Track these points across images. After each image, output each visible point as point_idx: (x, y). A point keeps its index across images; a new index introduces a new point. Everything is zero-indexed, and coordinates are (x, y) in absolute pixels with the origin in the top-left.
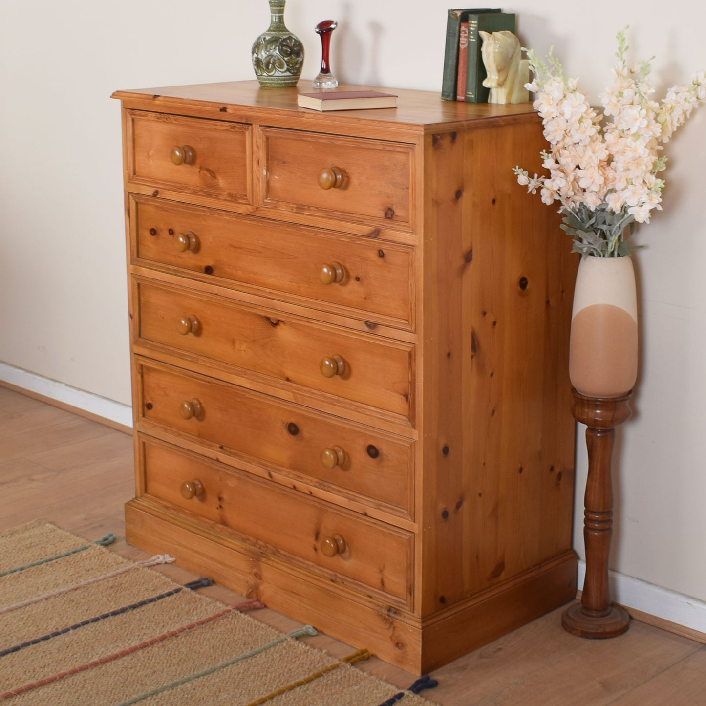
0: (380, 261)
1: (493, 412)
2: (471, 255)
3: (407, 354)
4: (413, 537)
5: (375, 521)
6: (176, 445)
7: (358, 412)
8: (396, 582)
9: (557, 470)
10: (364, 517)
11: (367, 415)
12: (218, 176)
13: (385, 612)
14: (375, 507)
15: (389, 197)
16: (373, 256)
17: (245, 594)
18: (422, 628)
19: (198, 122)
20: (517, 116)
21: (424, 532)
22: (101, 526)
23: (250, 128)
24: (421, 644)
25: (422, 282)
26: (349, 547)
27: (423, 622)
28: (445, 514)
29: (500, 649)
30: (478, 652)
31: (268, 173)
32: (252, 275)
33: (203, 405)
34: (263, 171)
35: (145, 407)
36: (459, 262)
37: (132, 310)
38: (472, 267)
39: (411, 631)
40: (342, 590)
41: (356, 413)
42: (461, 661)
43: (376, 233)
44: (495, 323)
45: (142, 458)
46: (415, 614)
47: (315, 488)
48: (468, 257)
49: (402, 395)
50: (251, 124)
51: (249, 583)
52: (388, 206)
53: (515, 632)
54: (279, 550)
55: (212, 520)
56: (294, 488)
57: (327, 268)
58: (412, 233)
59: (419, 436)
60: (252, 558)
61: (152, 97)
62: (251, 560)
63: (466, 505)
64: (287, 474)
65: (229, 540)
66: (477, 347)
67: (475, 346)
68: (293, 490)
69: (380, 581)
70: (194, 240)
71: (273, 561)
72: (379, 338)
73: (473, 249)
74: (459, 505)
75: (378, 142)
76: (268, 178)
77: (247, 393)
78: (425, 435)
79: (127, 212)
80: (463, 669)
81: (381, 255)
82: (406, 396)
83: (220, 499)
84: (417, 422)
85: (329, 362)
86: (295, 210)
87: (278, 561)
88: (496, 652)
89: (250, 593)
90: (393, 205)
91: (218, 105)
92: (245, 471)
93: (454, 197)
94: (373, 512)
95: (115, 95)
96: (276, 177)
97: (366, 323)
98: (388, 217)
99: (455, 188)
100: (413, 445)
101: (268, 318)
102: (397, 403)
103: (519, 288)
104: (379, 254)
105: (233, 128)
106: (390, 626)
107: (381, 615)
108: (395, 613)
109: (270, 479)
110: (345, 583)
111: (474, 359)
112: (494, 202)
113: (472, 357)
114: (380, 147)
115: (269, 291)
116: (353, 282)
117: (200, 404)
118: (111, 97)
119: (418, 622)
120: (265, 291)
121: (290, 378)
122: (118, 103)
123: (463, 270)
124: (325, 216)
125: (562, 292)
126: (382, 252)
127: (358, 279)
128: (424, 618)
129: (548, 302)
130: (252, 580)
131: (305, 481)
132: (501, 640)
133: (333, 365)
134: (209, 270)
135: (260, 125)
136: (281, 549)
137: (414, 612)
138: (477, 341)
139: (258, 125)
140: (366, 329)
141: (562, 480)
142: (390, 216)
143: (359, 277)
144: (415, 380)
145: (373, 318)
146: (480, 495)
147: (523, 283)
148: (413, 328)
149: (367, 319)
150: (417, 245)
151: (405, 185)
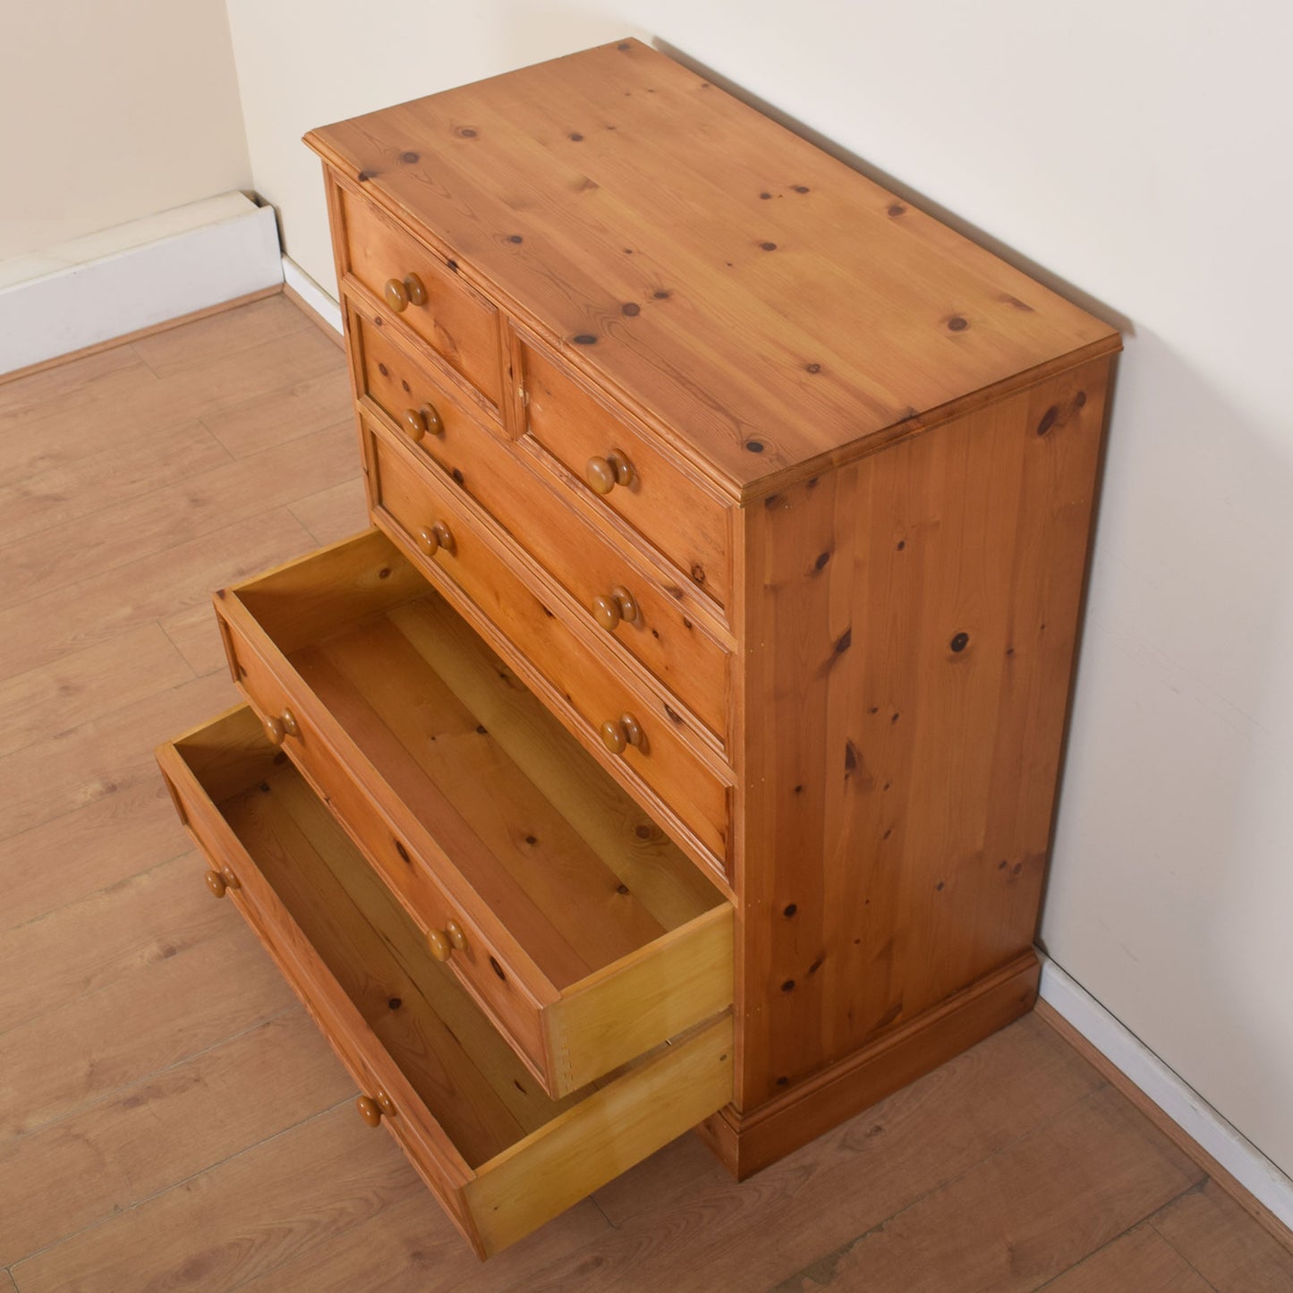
0: (686, 632)
1: (889, 832)
2: (849, 640)
3: (724, 789)
9: (1013, 863)
12: (459, 349)
15: (697, 549)
16: (677, 620)
18: (741, 1132)
21: (747, 1020)
27: (743, 1120)
28: (789, 986)
30: (839, 1132)
31: (527, 394)
34: (519, 389)
36: (827, 653)
37: (367, 467)
38: (850, 652)
43: (679, 592)
44: (895, 717)
48: (843, 644)
49: (717, 830)
52: (697, 560)
59: (740, 906)
63: (829, 965)
66: (857, 760)
67: (852, 759)
70: (436, 422)
72: (685, 740)
73: (853, 630)
74: (814, 968)
76: (527, 402)
78: (749, 904)
82: (722, 835)
86: (564, 480)
90: (702, 564)
91: (445, 250)
93: (814, 567)
95: (311, 138)
97: (667, 707)
98: (696, 577)
99: (815, 555)
101: (539, 602)
102: (711, 836)
103: (951, 652)
104: (685, 621)
105: (473, 294)
111: (850, 778)
112: (901, 546)
113: (846, 777)
118: (305, 139)
119: (737, 1120)
121: (572, 699)
123: (829, 666)
125: (1043, 627)
127: (655, 633)
128: (748, 1112)
129: (1010, 652)
132: (886, 1104)
133: (618, 736)
134: (457, 478)
138: (859, 754)
140: (666, 714)
141: (1021, 873)
142: (700, 580)
143: (658, 632)
145: (677, 706)
146: (857, 941)
147: (959, 643)
148: (732, 762)
149: (668, 702)
150: (736, 653)
151: (719, 547)
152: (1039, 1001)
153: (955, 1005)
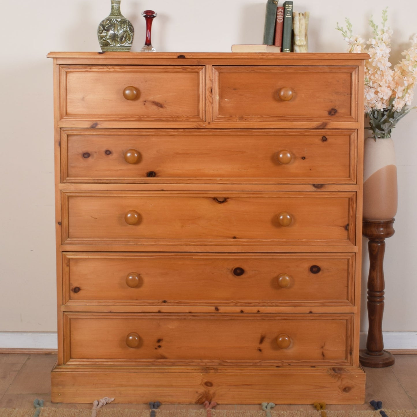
0: (322, 144)
3: (347, 199)
4: (353, 316)
5: (320, 315)
6: (110, 312)
7: (305, 245)
8: (335, 351)
10: (311, 314)
11: (313, 245)
12: (165, 106)
13: (331, 372)
14: (321, 305)
15: (332, 102)
16: (317, 140)
17: (195, 401)
18: (365, 372)
19: (148, 68)
23: (203, 68)
24: (365, 383)
26: (293, 340)
27: (363, 369)
31: (221, 98)
34: (216, 96)
35: (71, 291)
37: (59, 218)
39: (357, 376)
40: (289, 370)
41: (304, 247)
43: (323, 126)
46: (354, 366)
47: (263, 307)
49: (342, 226)
50: (205, 66)
51: (199, 392)
52: (331, 107)
55: (150, 359)
56: (242, 312)
58: (355, 121)
59: (359, 250)
60: (201, 373)
62: (201, 374)
64: (235, 304)
65: (172, 368)
68: (241, 314)
69: (321, 354)
71: (221, 370)
72: (325, 193)
75: (326, 67)
76: (221, 102)
77: (195, 255)
79: (57, 143)
81: (324, 139)
83: (159, 341)
84: (357, 241)
87: (226, 368)
89: (200, 399)
90: (336, 106)
91: (176, 54)
92: (190, 313)
94: (315, 310)
96: (227, 100)
97: (314, 185)
98: (331, 114)
100: (353, 256)
102: (338, 232)
104: (323, 139)
106: (339, 378)
107: (330, 374)
108: (340, 370)
109: (216, 312)
110: (292, 364)
114: (328, 71)
115: (219, 179)
116: (299, 161)
120: (217, 180)
124: (277, 120)
126: (326, 137)
127: (303, 158)
130: (203, 389)
131: (253, 304)
134: (151, 174)
135: (213, 66)
139: (212, 66)
140: (313, 189)
142: (333, 114)
143: (305, 156)
144: (356, 214)
145: (319, 181)
148: (355, 181)
149: (314, 182)
150: (360, 128)
151: (345, 93)
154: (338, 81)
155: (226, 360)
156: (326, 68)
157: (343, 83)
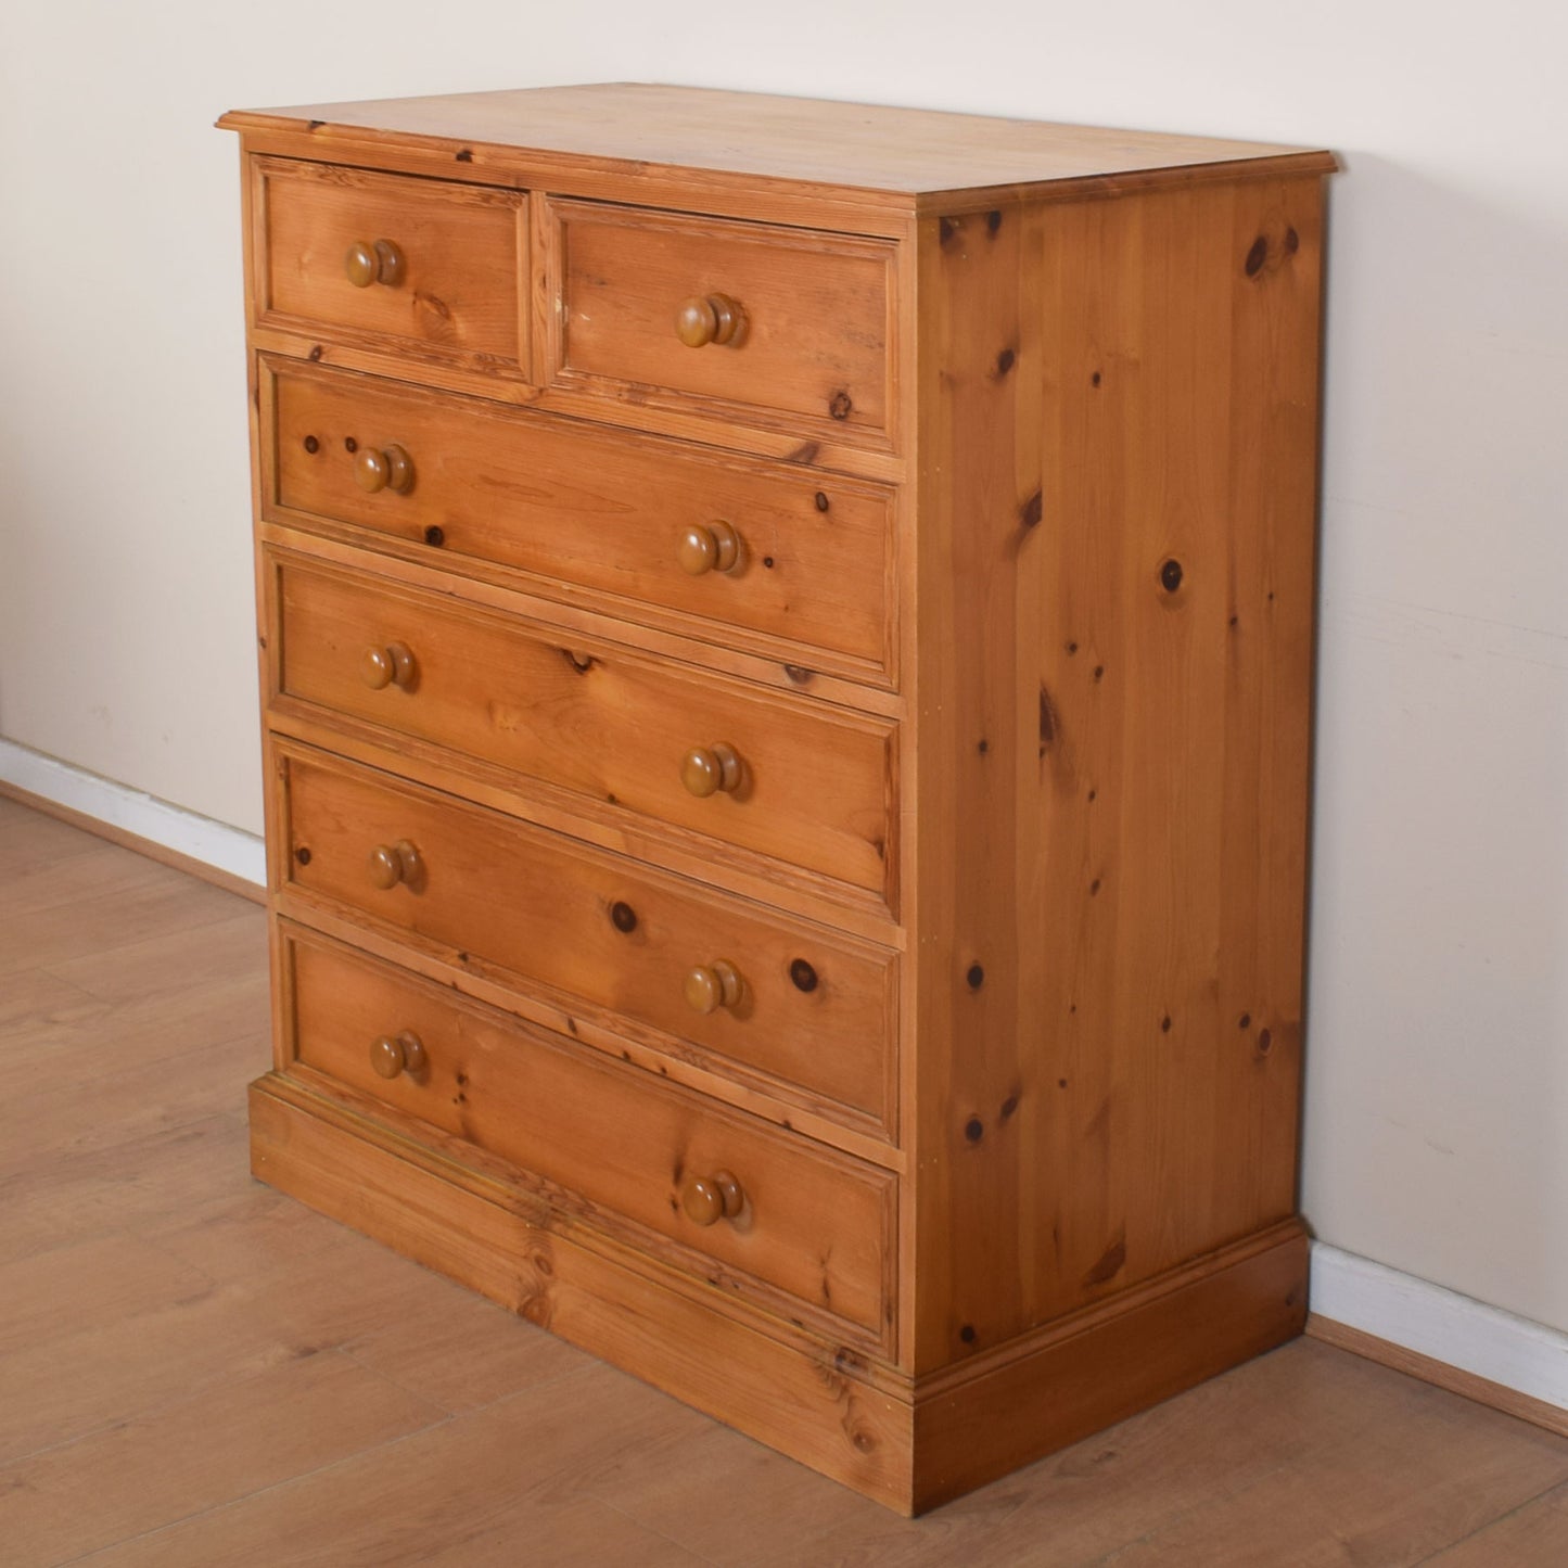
0: (818, 519)
1: (1096, 886)
2: (1039, 508)
3: (882, 744)
4: (895, 1183)
5: (809, 1143)
6: (361, 949)
7: (771, 880)
8: (857, 1290)
9: (1258, 1025)
10: (785, 1133)
11: (789, 887)
12: (454, 314)
13: (830, 1359)
14: (811, 1109)
15: (838, 366)
16: (804, 507)
17: (515, 1306)
18: (916, 1402)
19: (410, 187)
20: (1154, 175)
21: (920, 1173)
22: (200, 1135)
23: (525, 199)
24: (911, 1441)
25: (914, 571)
26: (751, 1202)
27: (917, 1388)
28: (974, 1130)
29: (1111, 1455)
30: (1054, 1461)
31: (566, 308)
32: (531, 550)
33: (422, 855)
34: (555, 301)
35: (295, 857)
36: (1009, 523)
37: (264, 628)
38: (1041, 536)
39: (889, 1407)
40: (733, 1304)
41: (765, 883)
42: (1014, 1483)
43: (810, 454)
44: (1099, 672)
45: (287, 978)
46: (901, 1368)
47: (674, 1060)
48: (1031, 513)
49: (870, 842)
50: (527, 191)
51: (524, 1281)
52: (838, 387)
53: (1150, 1413)
54: (593, 1203)
55: (442, 1128)
56: (627, 1057)
57: (698, 538)
58: (893, 453)
59: (908, 941)
60: (530, 1221)
61: (305, 126)
62: (528, 1225)
63: (1026, 1108)
64: (609, 1024)
65: (482, 1178)
66: (1054, 727)
67: (1049, 725)
68: (622, 1062)
69: (821, 1285)
70: (402, 465)
71: (577, 1230)
72: (821, 706)
73: (1044, 494)
74: (1010, 1107)
75: (813, 235)
76: (566, 320)
77: (523, 829)
78: (923, 940)
79: (253, 397)
80: (1015, 1500)
81: (823, 505)
82: (879, 844)
83: (461, 1079)
84: (903, 909)
85: (701, 759)
86: (626, 396)
87: (589, 1230)
88: (1099, 1461)
89: (528, 1302)
90: (848, 385)
91: (451, 144)
92: (516, 1014)
93: (996, 367)
94: (804, 1121)
95: (225, 122)
96: (584, 317)
97: (788, 668)
98: (836, 413)
99: (996, 347)
100: (894, 962)
101: (567, 653)
102: (859, 860)
103: (1161, 589)
104: (818, 503)
105: (487, 199)
106: (842, 1394)
107: (820, 1367)
108: (854, 1363)
109: (571, 1034)
110: (741, 1287)
111: (1047, 756)
112: (1096, 379)
113: (1042, 752)
114: (819, 248)
115: (568, 588)
116: (758, 569)
117: (417, 852)
118: (216, 125)
119: (907, 1388)
120: (559, 589)
121: (617, 796)
122: (232, 138)
123: (1017, 542)
125: (1271, 597)
126: (825, 498)
127: (769, 562)
128: (922, 1377)
129: (1233, 621)
130: (530, 1274)
131: (651, 1041)
132: (1115, 1432)
133: (710, 766)
134: (434, 536)
135: (548, 194)
136: (597, 1202)
137: (897, 1364)
138: (1055, 716)
139: (544, 194)
140: (788, 682)
141: (1269, 1049)
142: (843, 414)
143: (773, 557)
144: (898, 806)
145: (804, 655)
146: (1063, 1083)
147: (1171, 575)
148: (895, 682)
149: (790, 659)
150: (904, 482)
151: (874, 338)
152: (1310, 1319)
153: (1198, 1273)
154: (854, 292)
155: (596, 1206)
156: (813, 237)
157: (868, 301)
